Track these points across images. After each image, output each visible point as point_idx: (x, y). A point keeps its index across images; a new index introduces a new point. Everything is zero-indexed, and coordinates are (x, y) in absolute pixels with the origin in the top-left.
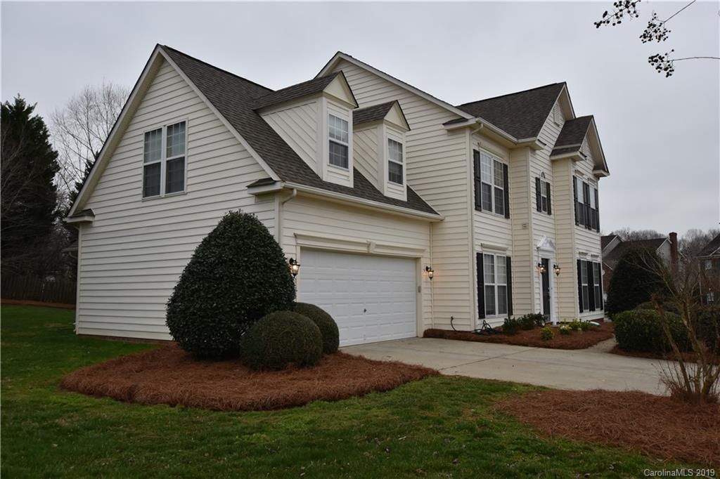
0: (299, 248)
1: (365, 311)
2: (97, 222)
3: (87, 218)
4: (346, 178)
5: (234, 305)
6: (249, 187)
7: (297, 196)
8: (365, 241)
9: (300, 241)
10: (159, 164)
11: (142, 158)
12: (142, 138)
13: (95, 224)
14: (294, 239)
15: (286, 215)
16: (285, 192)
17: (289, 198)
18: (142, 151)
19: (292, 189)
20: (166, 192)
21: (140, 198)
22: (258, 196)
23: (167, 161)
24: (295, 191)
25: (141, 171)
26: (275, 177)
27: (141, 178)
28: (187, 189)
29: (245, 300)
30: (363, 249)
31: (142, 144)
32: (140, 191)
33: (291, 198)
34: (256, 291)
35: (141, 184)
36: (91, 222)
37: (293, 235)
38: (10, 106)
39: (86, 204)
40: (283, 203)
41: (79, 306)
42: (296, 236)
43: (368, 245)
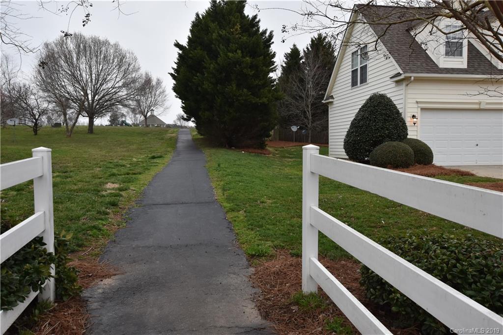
0: (420, 109)
1: (477, 145)
2: (335, 101)
3: (330, 100)
4: (460, 63)
5: (367, 138)
6: (391, 78)
7: (414, 79)
8: (477, 101)
9: (420, 105)
10: (357, 69)
11: (350, 67)
12: (351, 56)
13: (334, 103)
14: (416, 104)
15: (410, 91)
16: (407, 79)
17: (409, 82)
18: (351, 63)
19: (411, 77)
20: (360, 84)
21: (350, 88)
22: (397, 82)
23: (361, 67)
24: (412, 78)
25: (351, 74)
26: (401, 72)
27: (350, 77)
28: (368, 81)
29: (373, 136)
30: (476, 107)
31: (351, 60)
32: (350, 84)
33: (411, 82)
34: (379, 132)
35: (350, 81)
36: (332, 102)
37: (415, 102)
38: (315, 39)
39: (331, 93)
40: (407, 85)
41: (330, 144)
42: (417, 102)
43: (480, 103)
